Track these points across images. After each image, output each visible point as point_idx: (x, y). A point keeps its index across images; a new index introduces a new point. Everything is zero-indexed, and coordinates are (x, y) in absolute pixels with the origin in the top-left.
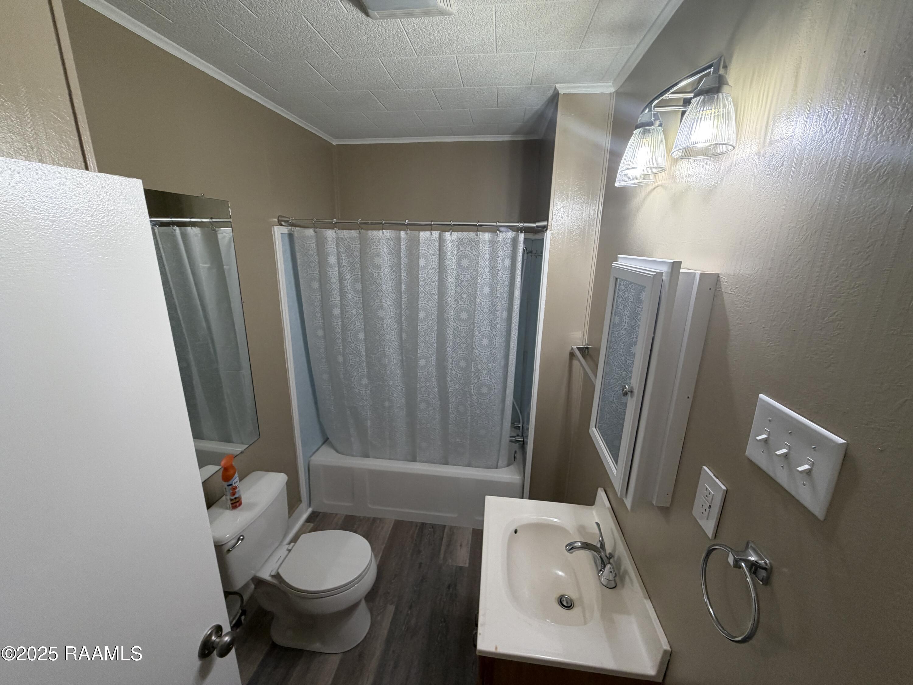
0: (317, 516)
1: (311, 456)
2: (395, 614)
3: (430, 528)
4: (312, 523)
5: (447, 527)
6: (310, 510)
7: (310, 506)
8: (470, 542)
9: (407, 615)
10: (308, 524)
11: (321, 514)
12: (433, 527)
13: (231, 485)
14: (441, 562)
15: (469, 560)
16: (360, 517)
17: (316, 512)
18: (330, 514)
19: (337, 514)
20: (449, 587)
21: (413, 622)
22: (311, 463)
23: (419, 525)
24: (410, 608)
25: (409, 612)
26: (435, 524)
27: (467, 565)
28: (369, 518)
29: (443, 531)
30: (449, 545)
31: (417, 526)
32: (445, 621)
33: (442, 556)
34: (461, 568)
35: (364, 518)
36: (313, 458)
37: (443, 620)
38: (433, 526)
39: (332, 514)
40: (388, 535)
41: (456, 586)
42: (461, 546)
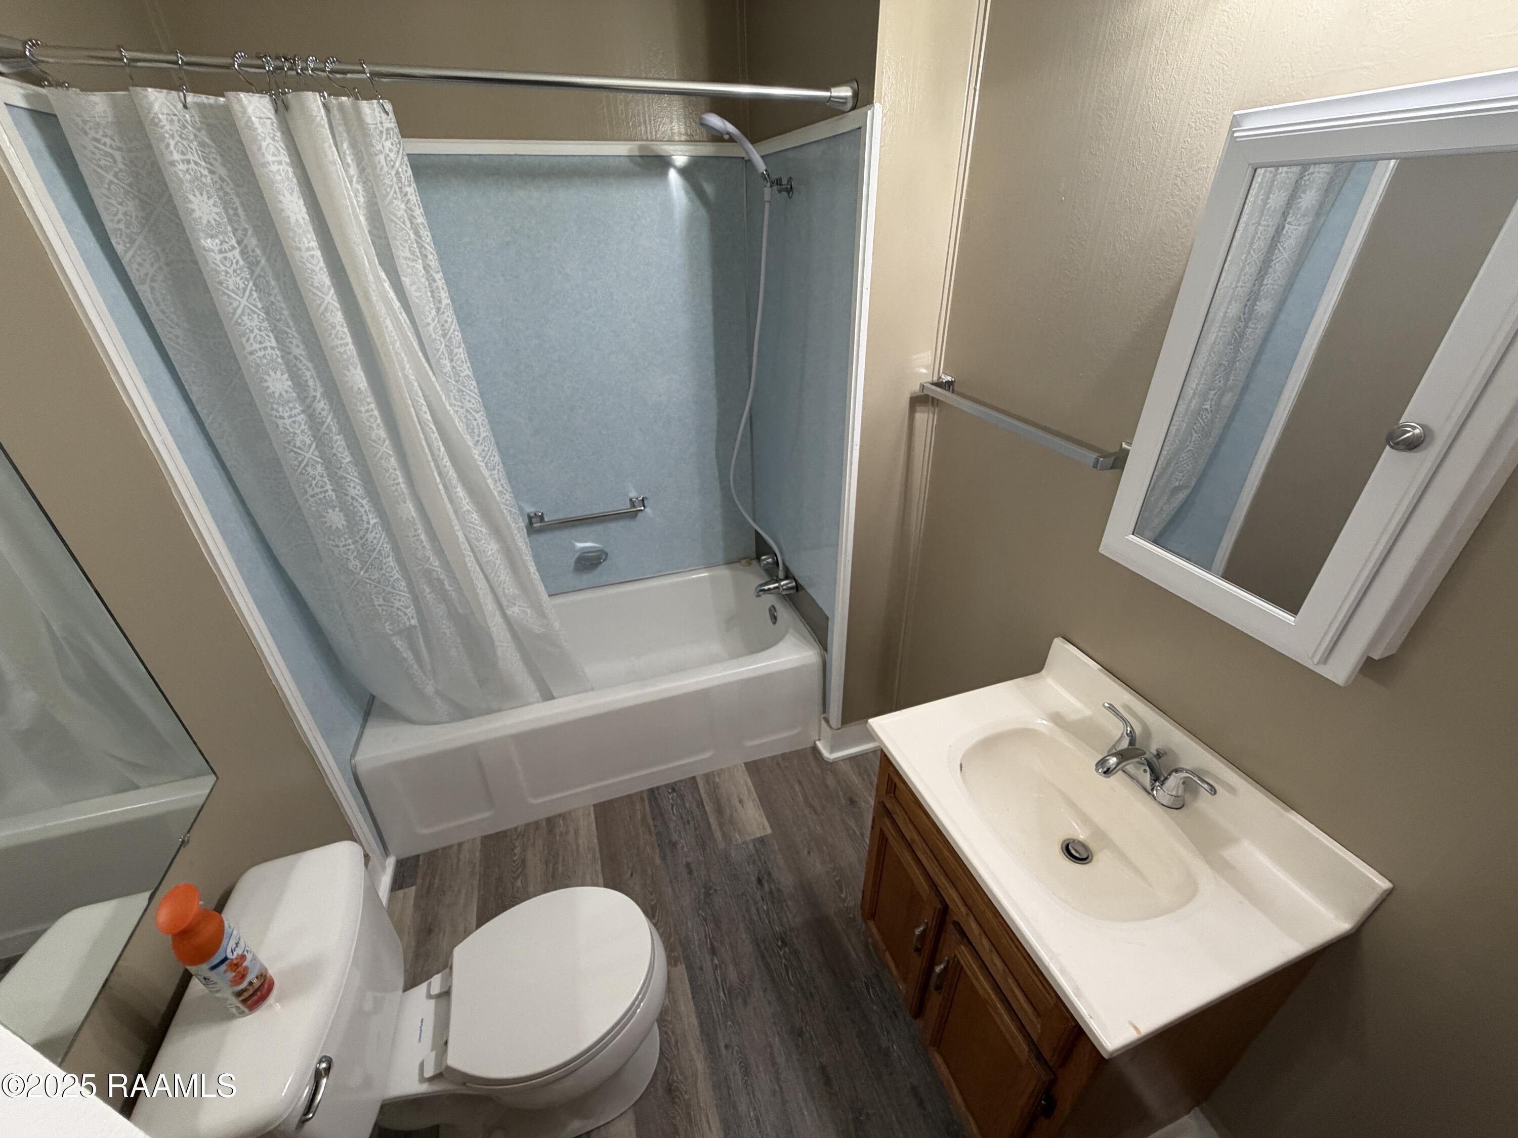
0: (416, 866)
1: (353, 756)
2: (692, 979)
3: (670, 793)
4: (412, 885)
5: (699, 780)
6: (391, 862)
7: (386, 852)
8: (752, 789)
9: (715, 968)
10: (400, 893)
11: (421, 858)
12: (674, 790)
13: (226, 959)
14: (722, 846)
15: (768, 819)
16: (516, 829)
17: (408, 859)
18: (444, 849)
19: (460, 845)
20: (759, 881)
21: (733, 976)
22: (362, 770)
23: (645, 796)
24: (713, 951)
25: (716, 962)
26: (675, 783)
27: (769, 831)
28: (537, 824)
29: (696, 787)
30: (719, 810)
31: (642, 799)
32: (784, 942)
33: (718, 835)
34: (762, 840)
35: (528, 825)
36: (359, 758)
37: (780, 943)
38: (673, 788)
39: (450, 847)
40: (596, 841)
41: (769, 874)
42: (741, 801)
